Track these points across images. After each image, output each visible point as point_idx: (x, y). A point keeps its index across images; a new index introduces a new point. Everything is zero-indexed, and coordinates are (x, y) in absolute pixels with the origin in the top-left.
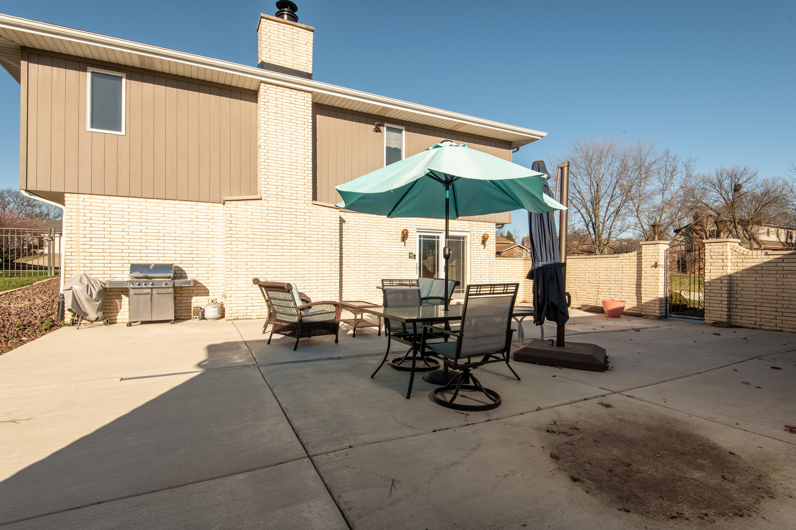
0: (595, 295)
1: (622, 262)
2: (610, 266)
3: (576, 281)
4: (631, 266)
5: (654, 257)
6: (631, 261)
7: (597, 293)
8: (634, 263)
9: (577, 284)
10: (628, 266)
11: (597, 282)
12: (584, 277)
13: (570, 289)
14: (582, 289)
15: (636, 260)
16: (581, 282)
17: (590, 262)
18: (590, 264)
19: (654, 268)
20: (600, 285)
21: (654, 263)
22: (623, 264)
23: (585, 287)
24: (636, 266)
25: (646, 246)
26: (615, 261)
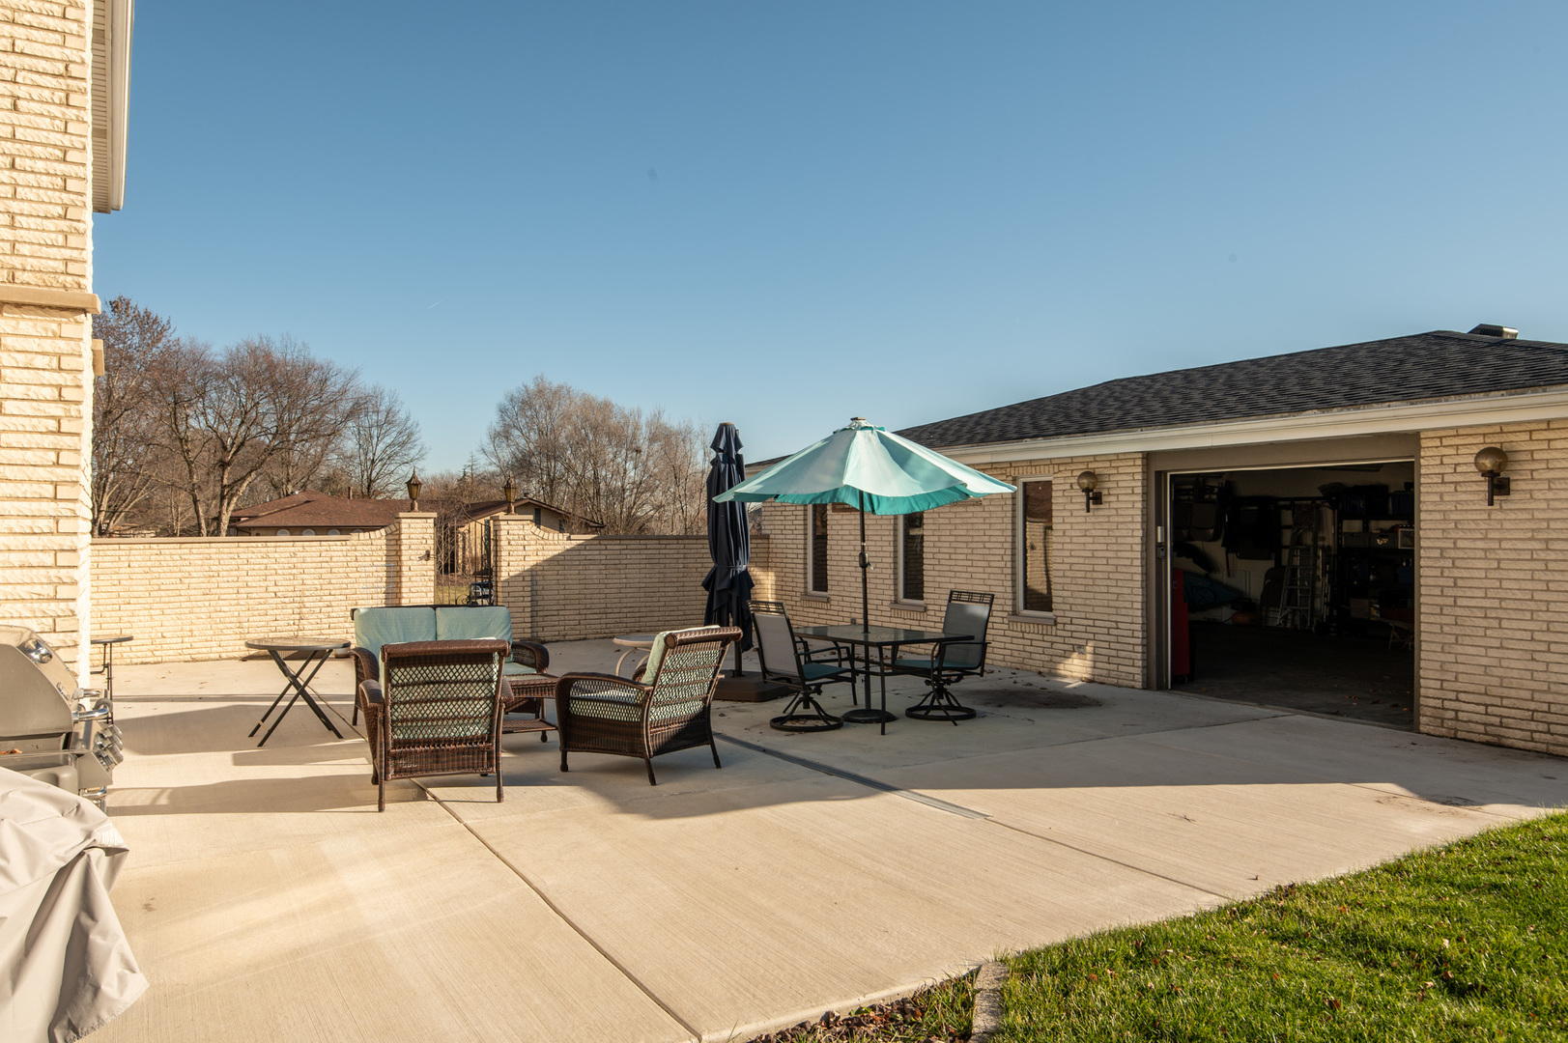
0: (292, 622)
1: (355, 550)
2: (328, 559)
3: (240, 596)
4: (374, 558)
5: (424, 541)
6: (374, 548)
7: (297, 617)
8: (380, 553)
9: (242, 602)
10: (368, 559)
11: (298, 593)
12: (262, 584)
13: (222, 614)
14: (256, 613)
15: (384, 547)
16: (255, 596)
17: (278, 550)
18: (277, 555)
19: (424, 562)
20: (306, 599)
21: (424, 553)
22: (357, 554)
23: (265, 606)
24: (384, 558)
25: (409, 521)
26: (339, 548)
